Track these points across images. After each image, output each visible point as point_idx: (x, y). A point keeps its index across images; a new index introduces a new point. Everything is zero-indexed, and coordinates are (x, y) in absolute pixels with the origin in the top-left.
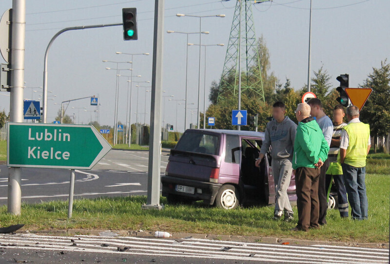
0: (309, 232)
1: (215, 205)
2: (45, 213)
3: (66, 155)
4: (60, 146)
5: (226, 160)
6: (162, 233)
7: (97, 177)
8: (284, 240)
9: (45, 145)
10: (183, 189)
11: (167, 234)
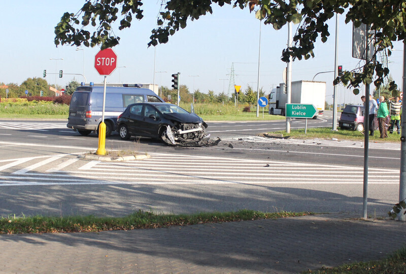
0: (384, 139)
1: (356, 130)
2: (298, 132)
3: (304, 114)
4: (302, 111)
5: (360, 115)
6: (335, 139)
7: (326, 121)
8: (376, 141)
9: (297, 111)
10: (345, 125)
11: (337, 139)
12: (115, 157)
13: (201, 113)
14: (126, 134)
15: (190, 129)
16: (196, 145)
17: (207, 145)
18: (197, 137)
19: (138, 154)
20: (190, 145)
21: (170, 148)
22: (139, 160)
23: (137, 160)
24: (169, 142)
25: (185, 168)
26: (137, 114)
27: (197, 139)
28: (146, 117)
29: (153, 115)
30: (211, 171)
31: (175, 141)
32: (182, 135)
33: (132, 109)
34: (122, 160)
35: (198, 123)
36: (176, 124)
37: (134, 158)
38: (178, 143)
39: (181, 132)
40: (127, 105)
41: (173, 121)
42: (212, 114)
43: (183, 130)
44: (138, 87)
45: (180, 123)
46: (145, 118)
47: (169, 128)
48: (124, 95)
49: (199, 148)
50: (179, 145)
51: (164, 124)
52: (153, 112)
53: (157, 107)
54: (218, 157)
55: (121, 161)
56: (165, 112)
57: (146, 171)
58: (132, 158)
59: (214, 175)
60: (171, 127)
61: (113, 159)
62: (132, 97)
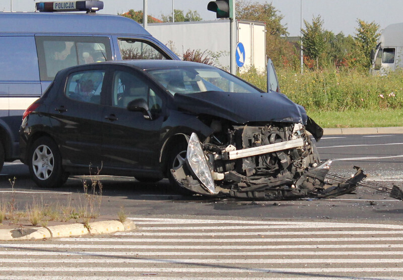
12: (25, 228)
13: (318, 104)
14: (51, 168)
15: (263, 144)
16: (285, 194)
17: (319, 193)
18: (289, 169)
19: (94, 218)
20: (263, 195)
21: (200, 206)
22: (99, 236)
23: (93, 236)
24: (194, 187)
25: (243, 250)
26: (88, 100)
27: (287, 176)
28: (116, 109)
29: (141, 101)
30: (320, 257)
31: (217, 183)
32: (239, 162)
33: (72, 87)
34: (48, 235)
35: (290, 124)
36: (216, 127)
37: (86, 231)
38: (226, 191)
39: (233, 153)
40: (52, 74)
41: (207, 119)
42: (358, 104)
43: (239, 147)
44: (88, 10)
45: (230, 124)
46: (114, 113)
47: (194, 143)
48: (40, 41)
49: (293, 202)
50: (227, 196)
51: (178, 129)
52: (139, 91)
53: (153, 75)
54: (349, 221)
55: (44, 239)
56: (180, 90)
57: (121, 261)
58: (78, 229)
59: (327, 265)
60: (201, 138)
61: (18, 233)
62: (70, 45)
